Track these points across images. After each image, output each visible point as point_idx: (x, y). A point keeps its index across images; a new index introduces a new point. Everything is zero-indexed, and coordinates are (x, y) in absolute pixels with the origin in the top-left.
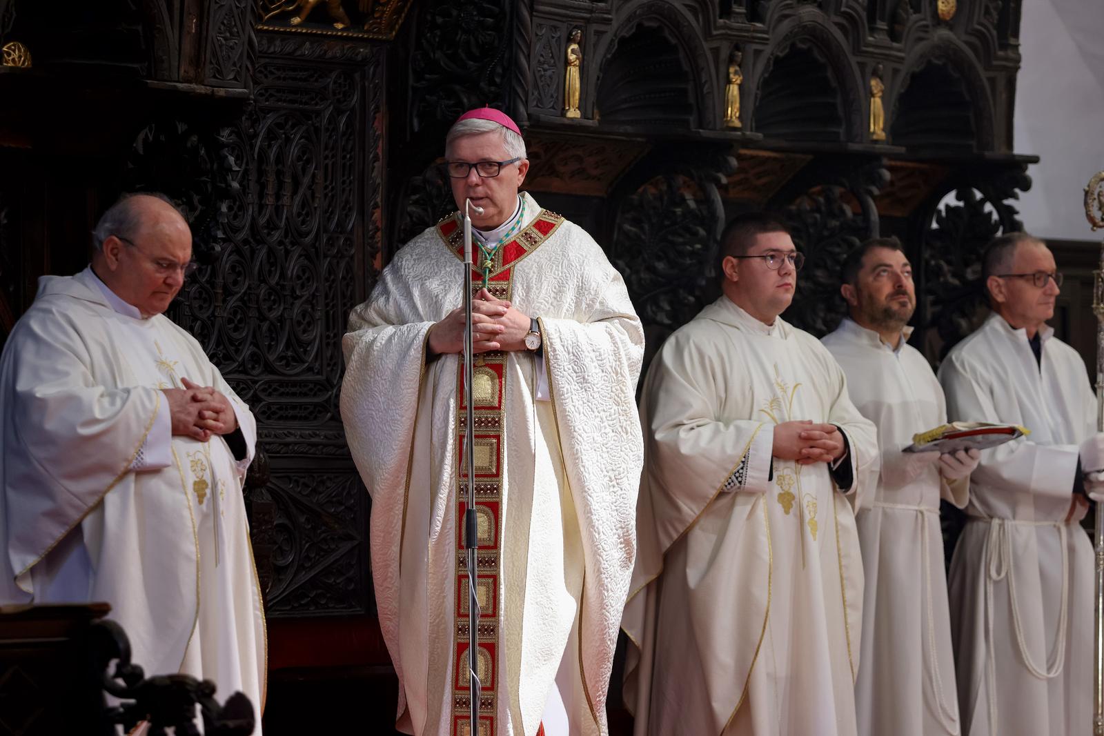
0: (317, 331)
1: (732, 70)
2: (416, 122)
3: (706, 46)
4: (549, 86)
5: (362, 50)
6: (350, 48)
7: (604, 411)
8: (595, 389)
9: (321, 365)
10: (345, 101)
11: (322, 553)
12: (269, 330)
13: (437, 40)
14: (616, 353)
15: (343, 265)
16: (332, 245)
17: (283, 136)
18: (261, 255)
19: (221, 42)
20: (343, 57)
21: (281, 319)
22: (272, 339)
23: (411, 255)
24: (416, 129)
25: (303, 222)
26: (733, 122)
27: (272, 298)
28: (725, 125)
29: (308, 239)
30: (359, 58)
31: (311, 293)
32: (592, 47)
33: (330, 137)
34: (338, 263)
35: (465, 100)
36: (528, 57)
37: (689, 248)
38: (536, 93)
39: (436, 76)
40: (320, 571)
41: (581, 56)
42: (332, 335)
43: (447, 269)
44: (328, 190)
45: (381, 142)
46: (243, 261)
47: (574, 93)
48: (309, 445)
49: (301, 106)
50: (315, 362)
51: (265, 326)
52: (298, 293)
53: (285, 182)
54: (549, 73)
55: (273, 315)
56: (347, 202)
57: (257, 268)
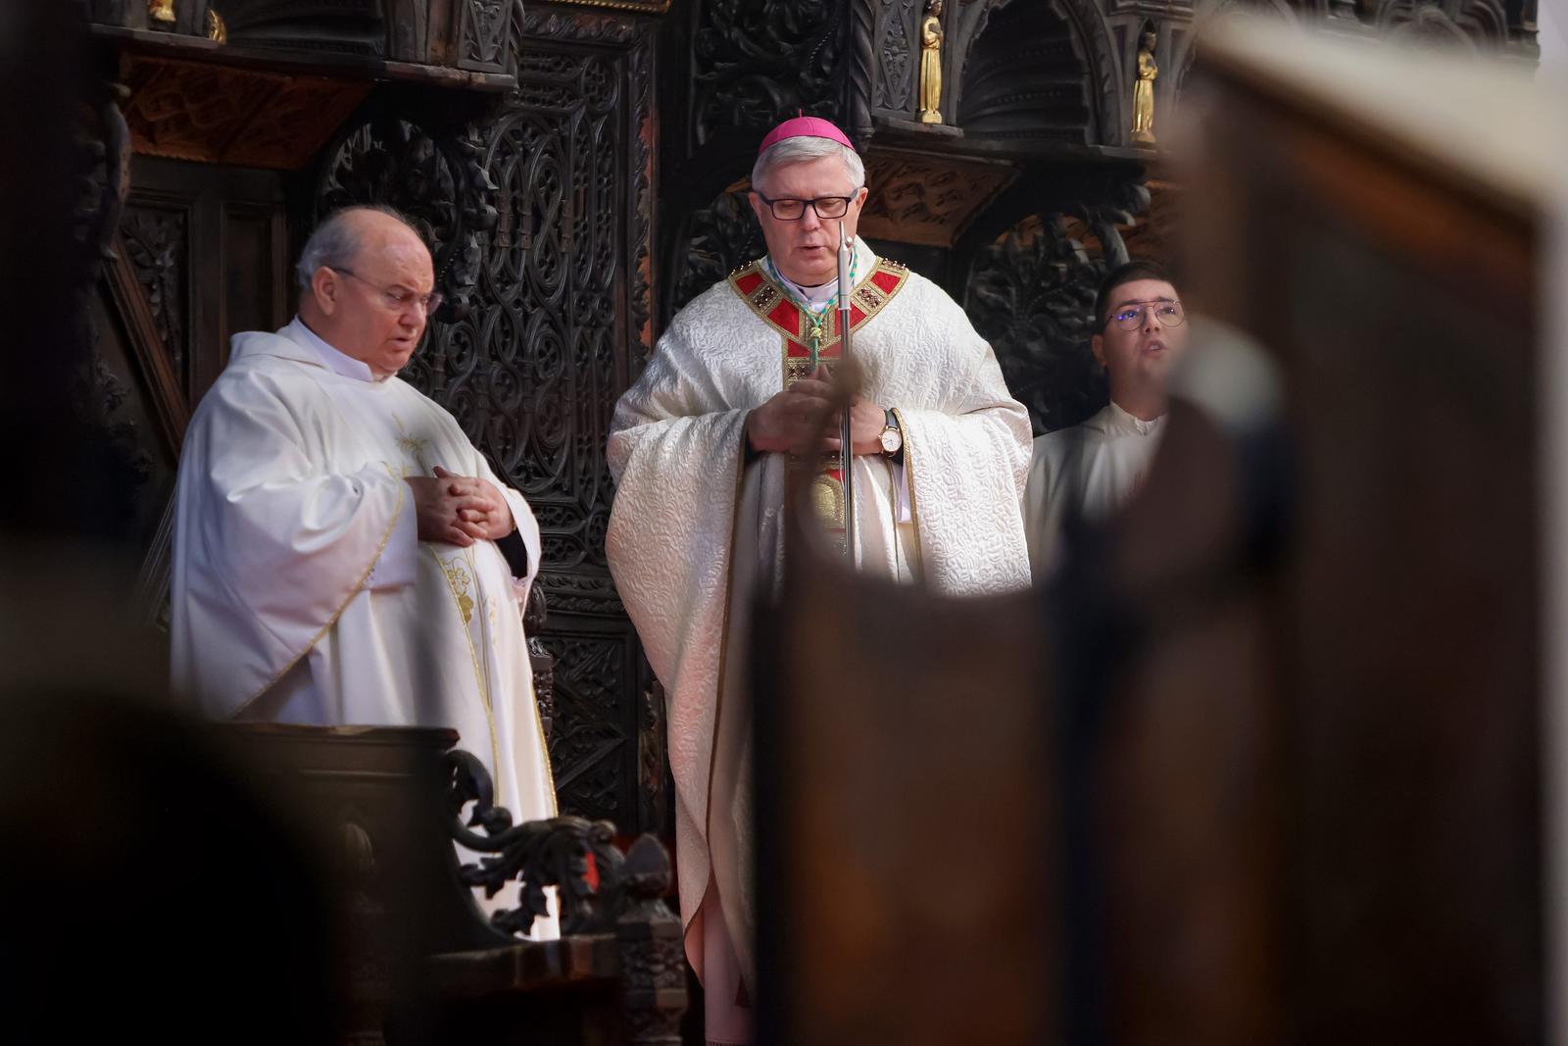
0: (566, 433)
1: (1142, 59)
2: (701, 130)
3: (1108, 23)
4: (899, 76)
5: (624, 27)
6: (608, 24)
7: (984, 538)
8: (973, 509)
9: (572, 480)
10: (601, 100)
11: (575, 754)
12: (504, 429)
13: (734, 12)
14: (998, 459)
15: (598, 337)
16: (584, 308)
17: (521, 149)
18: (493, 319)
19: (479, 9)
20: (599, 36)
21: (519, 413)
22: (507, 442)
23: (701, 321)
24: (702, 141)
25: (546, 276)
26: (1144, 135)
27: (507, 382)
28: (1133, 139)
29: (554, 299)
30: (621, 38)
31: (558, 376)
32: (956, 20)
33: (582, 151)
34: (592, 333)
35: (777, 99)
36: (871, 35)
37: (1077, 320)
38: (882, 87)
39: (732, 64)
40: (571, 782)
41: (942, 35)
42: (585, 438)
43: (756, 341)
44: (579, 228)
45: (649, 160)
46: (470, 327)
47: (933, 88)
48: (558, 595)
49: (544, 107)
50: (564, 476)
51: (499, 421)
52: (541, 376)
53: (523, 215)
54: (899, 58)
55: (510, 406)
56: (604, 247)
57: (488, 339)
